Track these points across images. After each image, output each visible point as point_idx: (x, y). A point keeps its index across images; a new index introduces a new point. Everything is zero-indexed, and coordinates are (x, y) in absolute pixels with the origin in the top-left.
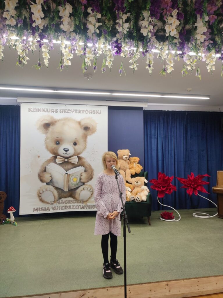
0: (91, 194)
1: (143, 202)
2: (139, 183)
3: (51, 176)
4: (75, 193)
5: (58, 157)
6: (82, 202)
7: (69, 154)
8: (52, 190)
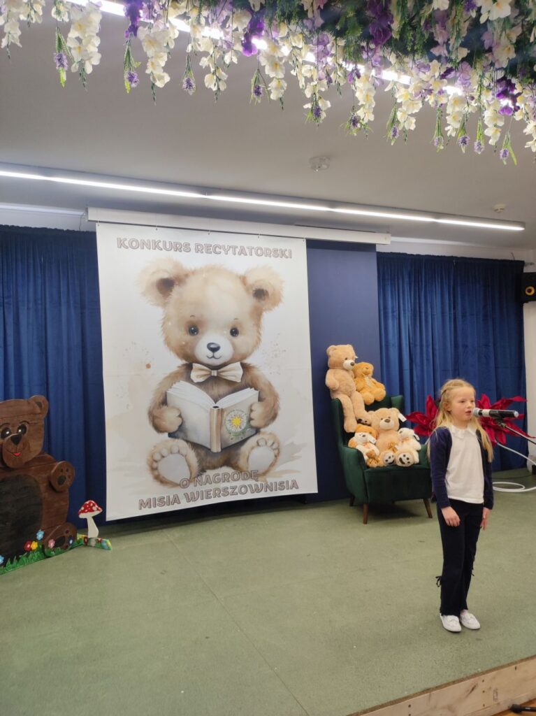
0: (276, 456)
1: (414, 466)
2: (392, 422)
3: (180, 416)
4: (237, 455)
5: (195, 365)
6: (254, 476)
7: (220, 357)
8: (184, 452)
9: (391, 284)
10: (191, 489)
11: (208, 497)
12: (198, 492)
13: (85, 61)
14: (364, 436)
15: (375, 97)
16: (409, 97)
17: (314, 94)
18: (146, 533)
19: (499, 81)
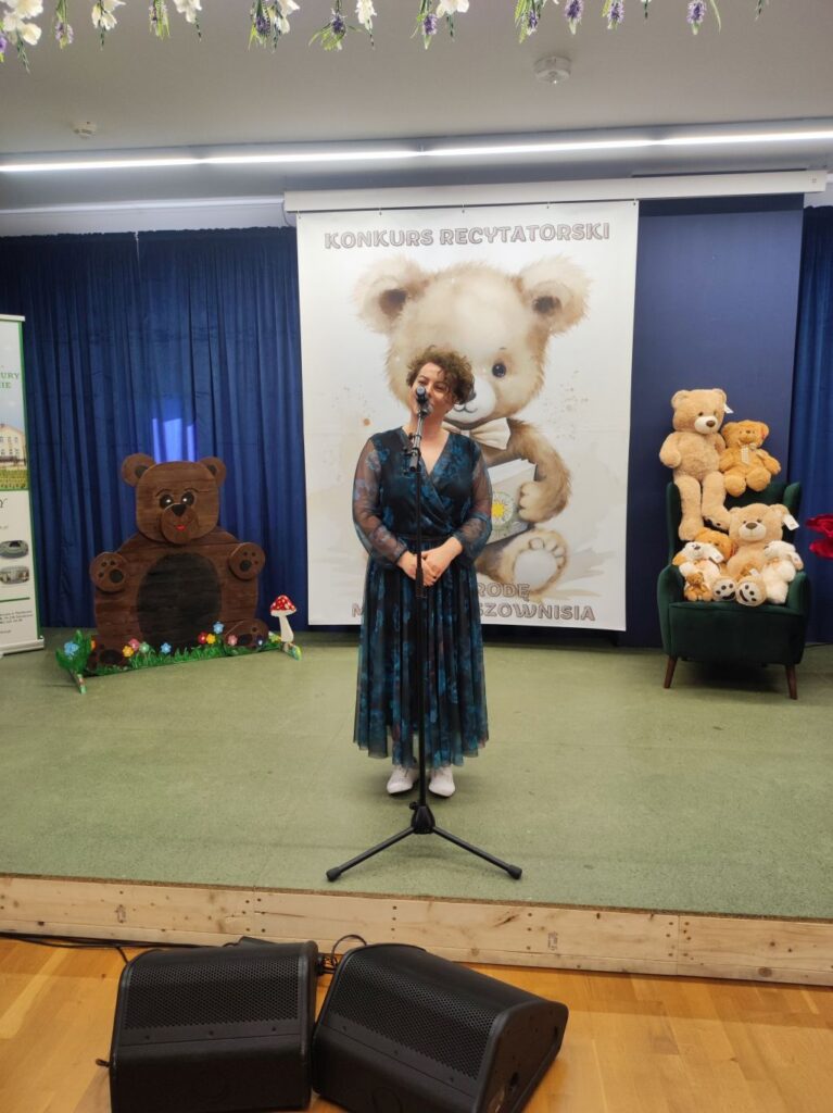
0: (559, 567)
1: (770, 607)
2: (761, 528)
4: (498, 559)
6: (523, 593)
7: (476, 410)
14: (697, 548)
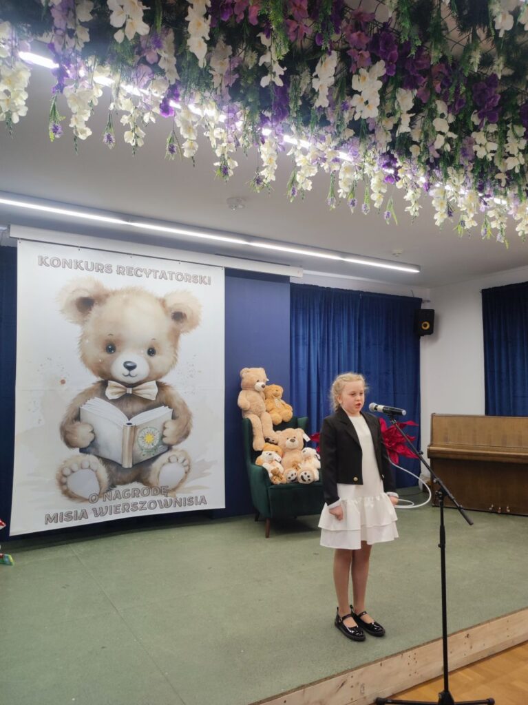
0: (186, 473)
1: (314, 483)
2: (297, 441)
3: (92, 432)
4: (149, 471)
5: (111, 383)
6: (164, 492)
7: (136, 376)
8: (94, 467)
9: (303, 313)
10: (101, 504)
11: (116, 513)
12: (107, 507)
13: (12, 112)
14: (270, 454)
15: (276, 161)
16: (307, 162)
17: (224, 155)
18: (51, 548)
19: (383, 155)
